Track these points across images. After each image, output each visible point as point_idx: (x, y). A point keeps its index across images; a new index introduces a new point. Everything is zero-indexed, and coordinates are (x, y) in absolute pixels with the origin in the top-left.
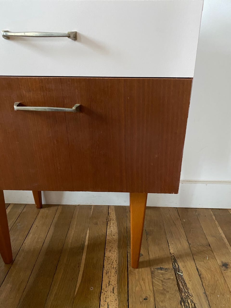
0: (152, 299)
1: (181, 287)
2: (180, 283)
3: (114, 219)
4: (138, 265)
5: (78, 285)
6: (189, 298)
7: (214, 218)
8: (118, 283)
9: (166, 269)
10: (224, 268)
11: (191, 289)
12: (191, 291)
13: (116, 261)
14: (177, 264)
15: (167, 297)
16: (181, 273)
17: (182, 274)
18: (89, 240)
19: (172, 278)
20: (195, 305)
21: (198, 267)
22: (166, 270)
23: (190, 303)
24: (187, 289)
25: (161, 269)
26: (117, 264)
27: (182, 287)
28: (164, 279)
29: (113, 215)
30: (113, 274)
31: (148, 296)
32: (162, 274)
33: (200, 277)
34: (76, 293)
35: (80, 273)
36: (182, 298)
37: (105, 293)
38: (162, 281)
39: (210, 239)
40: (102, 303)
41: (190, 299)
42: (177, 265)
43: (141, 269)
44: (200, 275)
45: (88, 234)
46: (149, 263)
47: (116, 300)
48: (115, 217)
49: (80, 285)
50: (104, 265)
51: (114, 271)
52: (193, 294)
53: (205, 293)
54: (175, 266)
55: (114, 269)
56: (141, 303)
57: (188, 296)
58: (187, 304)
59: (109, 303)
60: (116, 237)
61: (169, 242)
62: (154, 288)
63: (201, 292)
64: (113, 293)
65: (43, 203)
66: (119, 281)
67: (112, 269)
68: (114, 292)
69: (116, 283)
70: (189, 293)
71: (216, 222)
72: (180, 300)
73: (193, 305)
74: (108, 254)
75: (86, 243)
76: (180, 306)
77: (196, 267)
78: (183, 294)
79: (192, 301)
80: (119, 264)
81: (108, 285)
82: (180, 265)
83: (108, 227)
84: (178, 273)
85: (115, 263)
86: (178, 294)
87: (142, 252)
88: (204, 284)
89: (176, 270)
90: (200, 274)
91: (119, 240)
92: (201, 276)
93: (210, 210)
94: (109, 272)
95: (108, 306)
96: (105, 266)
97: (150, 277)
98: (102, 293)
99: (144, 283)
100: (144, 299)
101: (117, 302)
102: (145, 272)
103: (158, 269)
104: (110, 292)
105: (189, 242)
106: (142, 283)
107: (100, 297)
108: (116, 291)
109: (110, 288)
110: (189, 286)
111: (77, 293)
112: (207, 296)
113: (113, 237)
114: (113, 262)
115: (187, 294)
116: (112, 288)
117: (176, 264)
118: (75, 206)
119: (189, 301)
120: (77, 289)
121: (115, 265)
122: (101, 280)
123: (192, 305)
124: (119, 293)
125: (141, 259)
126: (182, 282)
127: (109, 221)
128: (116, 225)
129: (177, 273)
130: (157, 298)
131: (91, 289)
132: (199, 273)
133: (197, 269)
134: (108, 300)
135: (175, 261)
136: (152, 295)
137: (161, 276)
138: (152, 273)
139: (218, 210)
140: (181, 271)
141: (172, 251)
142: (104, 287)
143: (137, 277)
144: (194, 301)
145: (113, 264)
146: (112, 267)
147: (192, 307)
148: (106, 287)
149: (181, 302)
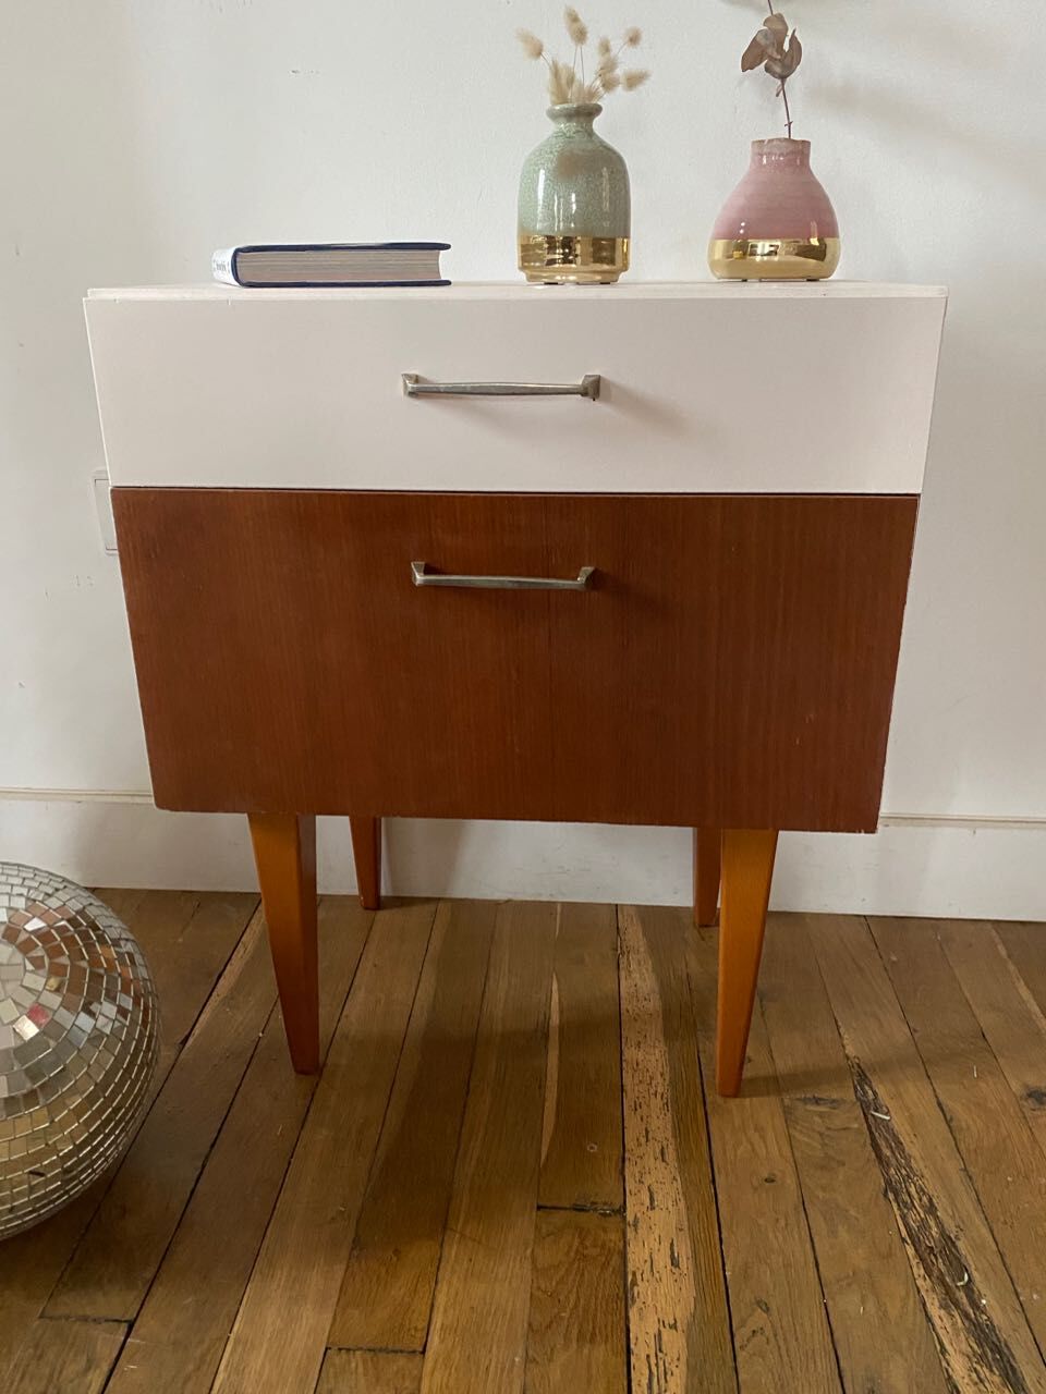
0: (791, 1182)
1: (887, 1152)
2: (882, 1143)
3: (642, 949)
4: (737, 1087)
6: (913, 1182)
7: (1003, 952)
8: (674, 1136)
9: (834, 1101)
10: (1031, 1103)
11: (918, 1158)
12: (918, 1165)
13: (662, 1075)
14: (871, 1088)
15: (841, 1177)
16: (886, 1114)
17: (888, 1118)
18: (561, 1012)
19: (856, 1126)
20: (930, 1200)
21: (941, 1098)
22: (835, 1104)
23: (916, 1196)
24: (905, 1159)
25: (817, 1101)
26: (667, 1082)
27: (888, 1153)
28: (829, 1129)
29: (635, 937)
30: (656, 1111)
31: (778, 1173)
32: (821, 1115)
33: (950, 1127)
34: (543, 1157)
35: (547, 1104)
36: (888, 1182)
37: (638, 1160)
38: (821, 1134)
39: (987, 1020)
40: (630, 1186)
41: (915, 1185)
42: (870, 1092)
43: (748, 1100)
44: (948, 1122)
45: (555, 996)
46: (774, 1085)
47: (674, 1178)
48: (641, 943)
49: (554, 1138)
50: (622, 1085)
51: (657, 1103)
52: (925, 1172)
53: (965, 1170)
54: (865, 1093)
55: (659, 1096)
56: (755, 1189)
57: (908, 1175)
58: (906, 1198)
59: (654, 1188)
60: (654, 1004)
61: (840, 1024)
62: (797, 1154)
63: (952, 1167)
64: (663, 1160)
65: (384, 892)
66: (681, 1131)
67: (652, 1097)
68: (667, 1158)
69: (669, 1134)
70: (911, 1168)
71: (1012, 967)
72: (883, 1185)
73: (925, 1199)
74: (630, 1053)
75: (555, 1020)
76: (881, 1202)
77: (936, 1097)
78: (892, 1171)
79: (921, 1191)
80: (673, 1084)
81: (643, 1140)
82: (881, 1090)
83: (623, 974)
84: (876, 1114)
85: (660, 1079)
86: (876, 1170)
87: (749, 1051)
88: (962, 1147)
89: (868, 1107)
90: (948, 1118)
91: (667, 1014)
92: (953, 1124)
93: (989, 926)
94: (644, 1107)
95: (651, 1193)
96: (628, 1089)
97: (779, 1121)
98: (627, 1163)
99: (763, 1138)
100: (766, 1180)
101: (678, 1185)
102: (763, 1110)
103: (805, 1101)
104: (652, 1159)
105: (911, 1025)
106: (756, 1137)
107: (623, 1170)
108: (671, 1155)
109: (653, 1149)
110: (913, 1148)
111: (547, 1158)
112: (970, 1178)
113: (644, 1003)
114: (651, 1078)
115: (904, 1172)
116: (658, 1151)
117: (867, 1088)
118: (497, 904)
119: (913, 1190)
120: (544, 1149)
121: (661, 1085)
122: (621, 1127)
123: (920, 1200)
124: (682, 1161)
125: (748, 1073)
126: (887, 1140)
127: (623, 953)
128: (650, 969)
129: (873, 1115)
130: (807, 1180)
131: (592, 1148)
132: (945, 1116)
133: (939, 1104)
134: (648, 1180)
135: (863, 1078)
136: (790, 1169)
137: (817, 1119)
138: (787, 1112)
139: (1019, 927)
140: (884, 1109)
141: (850, 1050)
142: (630, 1144)
143: (737, 1122)
144: (930, 1190)
145: (654, 1083)
146: (652, 1091)
147: (922, 1206)
148: (640, 1145)
149: (886, 1191)
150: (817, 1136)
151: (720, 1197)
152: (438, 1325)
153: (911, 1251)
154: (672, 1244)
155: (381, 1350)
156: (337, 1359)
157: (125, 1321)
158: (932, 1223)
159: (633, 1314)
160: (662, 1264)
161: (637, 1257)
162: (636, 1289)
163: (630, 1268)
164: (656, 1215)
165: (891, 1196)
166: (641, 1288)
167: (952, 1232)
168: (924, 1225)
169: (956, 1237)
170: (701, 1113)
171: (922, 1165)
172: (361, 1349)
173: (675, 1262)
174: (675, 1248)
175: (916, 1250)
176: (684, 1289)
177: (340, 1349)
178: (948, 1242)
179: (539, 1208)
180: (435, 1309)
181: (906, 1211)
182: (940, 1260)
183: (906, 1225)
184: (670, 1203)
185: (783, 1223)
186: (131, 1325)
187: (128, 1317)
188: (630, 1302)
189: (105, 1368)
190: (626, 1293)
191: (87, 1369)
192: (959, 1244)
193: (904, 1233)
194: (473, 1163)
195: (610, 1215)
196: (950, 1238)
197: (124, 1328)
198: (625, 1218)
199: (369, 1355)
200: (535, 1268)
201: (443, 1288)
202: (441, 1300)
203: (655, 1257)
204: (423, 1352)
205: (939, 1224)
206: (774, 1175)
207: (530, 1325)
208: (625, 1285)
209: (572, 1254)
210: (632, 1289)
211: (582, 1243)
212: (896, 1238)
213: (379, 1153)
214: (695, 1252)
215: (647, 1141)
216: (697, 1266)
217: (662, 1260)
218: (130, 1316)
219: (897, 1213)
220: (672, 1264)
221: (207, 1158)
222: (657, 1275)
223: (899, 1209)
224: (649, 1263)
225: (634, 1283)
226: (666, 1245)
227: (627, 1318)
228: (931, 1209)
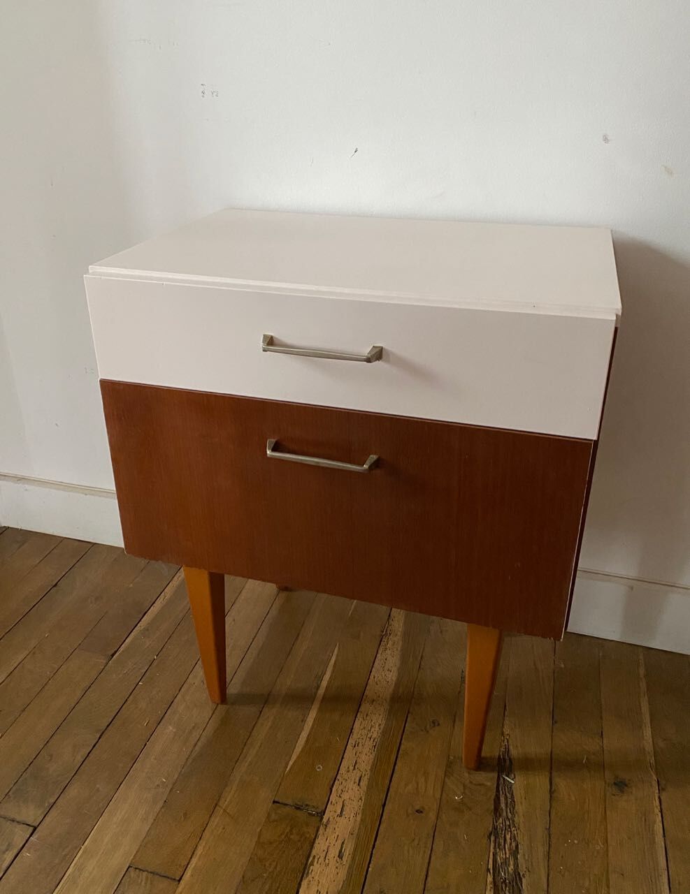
0: (432, 816)
1: (503, 806)
2: (502, 799)
3: (399, 634)
5: (294, 757)
6: (511, 831)
7: (642, 671)
8: (371, 770)
10: (612, 790)
11: (521, 814)
12: (519, 820)
13: (380, 725)
14: (510, 759)
15: (465, 818)
16: (513, 780)
17: (513, 782)
19: (489, 784)
20: (517, 846)
21: (554, 774)
23: (508, 841)
24: (512, 813)
26: (381, 731)
27: (504, 808)
28: (471, 782)
30: (366, 750)
31: (426, 808)
33: (551, 796)
34: (288, 769)
35: (303, 733)
36: (495, 828)
37: (344, 781)
38: (465, 786)
39: (608, 722)
40: (333, 798)
41: (511, 833)
42: (508, 761)
44: (551, 792)
45: (334, 658)
46: (449, 745)
47: (361, 799)
48: (400, 630)
49: (298, 757)
50: (352, 729)
51: (370, 744)
52: (522, 825)
53: (549, 829)
54: (504, 761)
55: (372, 740)
56: (408, 816)
57: (509, 826)
59: (346, 802)
60: (393, 675)
61: (507, 708)
62: (445, 796)
63: (541, 825)
64: (359, 785)
66: (377, 767)
67: (368, 739)
68: (361, 784)
69: (369, 767)
70: (513, 821)
71: (644, 685)
72: (491, 829)
73: (514, 844)
74: (365, 707)
75: (328, 675)
76: (485, 841)
77: (551, 773)
78: (501, 820)
79: (514, 838)
80: (384, 733)
81: (351, 768)
82: (515, 762)
83: (381, 649)
84: (506, 778)
85: (377, 729)
86: (491, 818)
88: (553, 812)
89: (503, 771)
90: (553, 789)
92: (554, 794)
93: (640, 650)
94: (360, 745)
95: (343, 806)
96: (355, 731)
97: (441, 772)
98: (337, 781)
99: (426, 782)
100: (417, 811)
101: (361, 803)
102: (434, 761)
104: (352, 782)
106: (422, 780)
107: (333, 786)
108: (364, 783)
109: (355, 776)
110: (520, 808)
111: (290, 769)
112: (550, 835)
113: (387, 673)
114: (372, 726)
115: (508, 823)
116: (359, 775)
117: (507, 758)
119: (508, 837)
120: (291, 763)
121: (376, 732)
122: (341, 756)
123: (511, 844)
124: (369, 787)
125: (434, 733)
126: (506, 798)
127: (386, 634)
128: (399, 649)
129: (504, 777)
130: (444, 815)
131: (319, 768)
132: (551, 788)
133: (551, 779)
134: (345, 796)
135: (506, 751)
136: (435, 806)
137: (466, 774)
138: (449, 765)
140: (513, 775)
141: (506, 729)
142: (343, 770)
144: (519, 839)
145: (373, 730)
146: (369, 736)
147: (510, 850)
148: (348, 771)
149: (490, 834)
150: (462, 788)
151: (384, 817)
152: (192, 866)
153: (490, 879)
154: (343, 843)
155: (157, 874)
156: (132, 873)
157: (32, 826)
158: (512, 863)
159: (304, 883)
160: (332, 855)
161: (320, 846)
162: (311, 867)
163: (314, 853)
164: (342, 821)
165: (493, 838)
166: (316, 868)
167: (522, 870)
168: (506, 862)
169: (523, 875)
170: (393, 757)
171: (522, 819)
172: (147, 871)
173: (340, 856)
174: (344, 845)
175: (494, 879)
176: (339, 874)
177: (136, 868)
178: (517, 876)
179: (274, 802)
180: (194, 856)
181: (498, 850)
182: (507, 889)
183: (495, 861)
184: (353, 814)
185: (416, 842)
186: (35, 829)
187: (33, 824)
188: (305, 876)
189: (15, 851)
190: (305, 868)
191: (7, 850)
192: (524, 880)
193: (491, 866)
194: (247, 764)
195: (314, 815)
196: (519, 874)
197: (31, 829)
198: (322, 818)
199: (150, 876)
200: (258, 843)
201: (203, 843)
202: (199, 852)
203: (330, 849)
204: (179, 881)
205: (516, 865)
206: (423, 808)
207: (243, 877)
208: (306, 864)
209: (283, 836)
210: (309, 867)
211: (291, 830)
212: (484, 867)
213: (197, 748)
214: (355, 850)
215: (354, 769)
216: (353, 859)
217: (334, 852)
218: (36, 824)
219: (492, 850)
220: (339, 856)
221: (103, 733)
222: (327, 861)
223: (495, 848)
224: (325, 853)
225: (312, 864)
226: (340, 842)
227: (300, 885)
228: (515, 853)
